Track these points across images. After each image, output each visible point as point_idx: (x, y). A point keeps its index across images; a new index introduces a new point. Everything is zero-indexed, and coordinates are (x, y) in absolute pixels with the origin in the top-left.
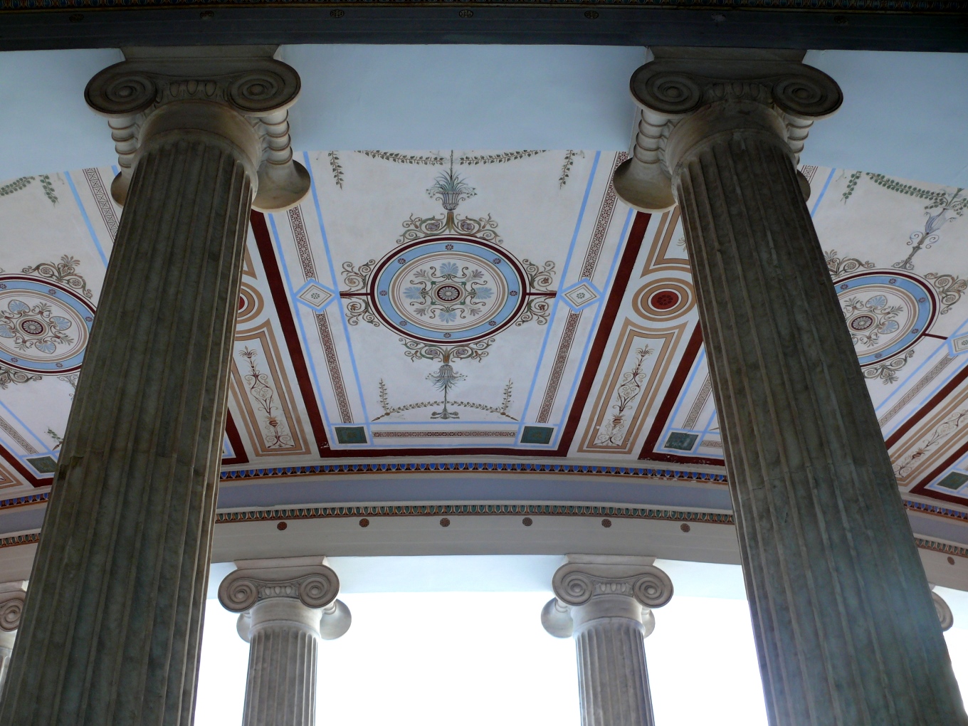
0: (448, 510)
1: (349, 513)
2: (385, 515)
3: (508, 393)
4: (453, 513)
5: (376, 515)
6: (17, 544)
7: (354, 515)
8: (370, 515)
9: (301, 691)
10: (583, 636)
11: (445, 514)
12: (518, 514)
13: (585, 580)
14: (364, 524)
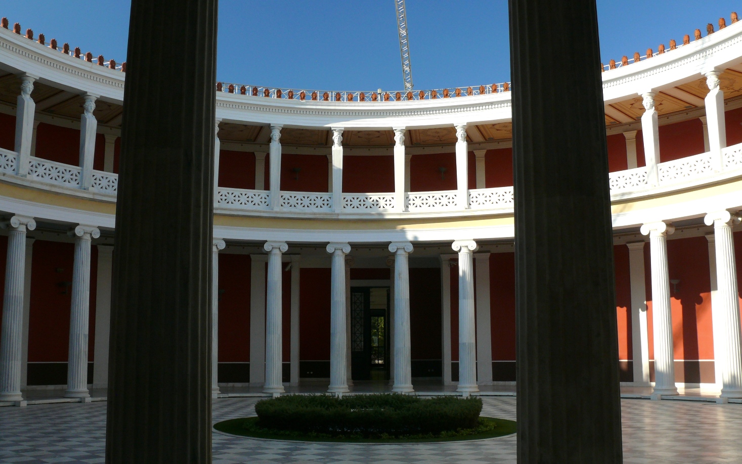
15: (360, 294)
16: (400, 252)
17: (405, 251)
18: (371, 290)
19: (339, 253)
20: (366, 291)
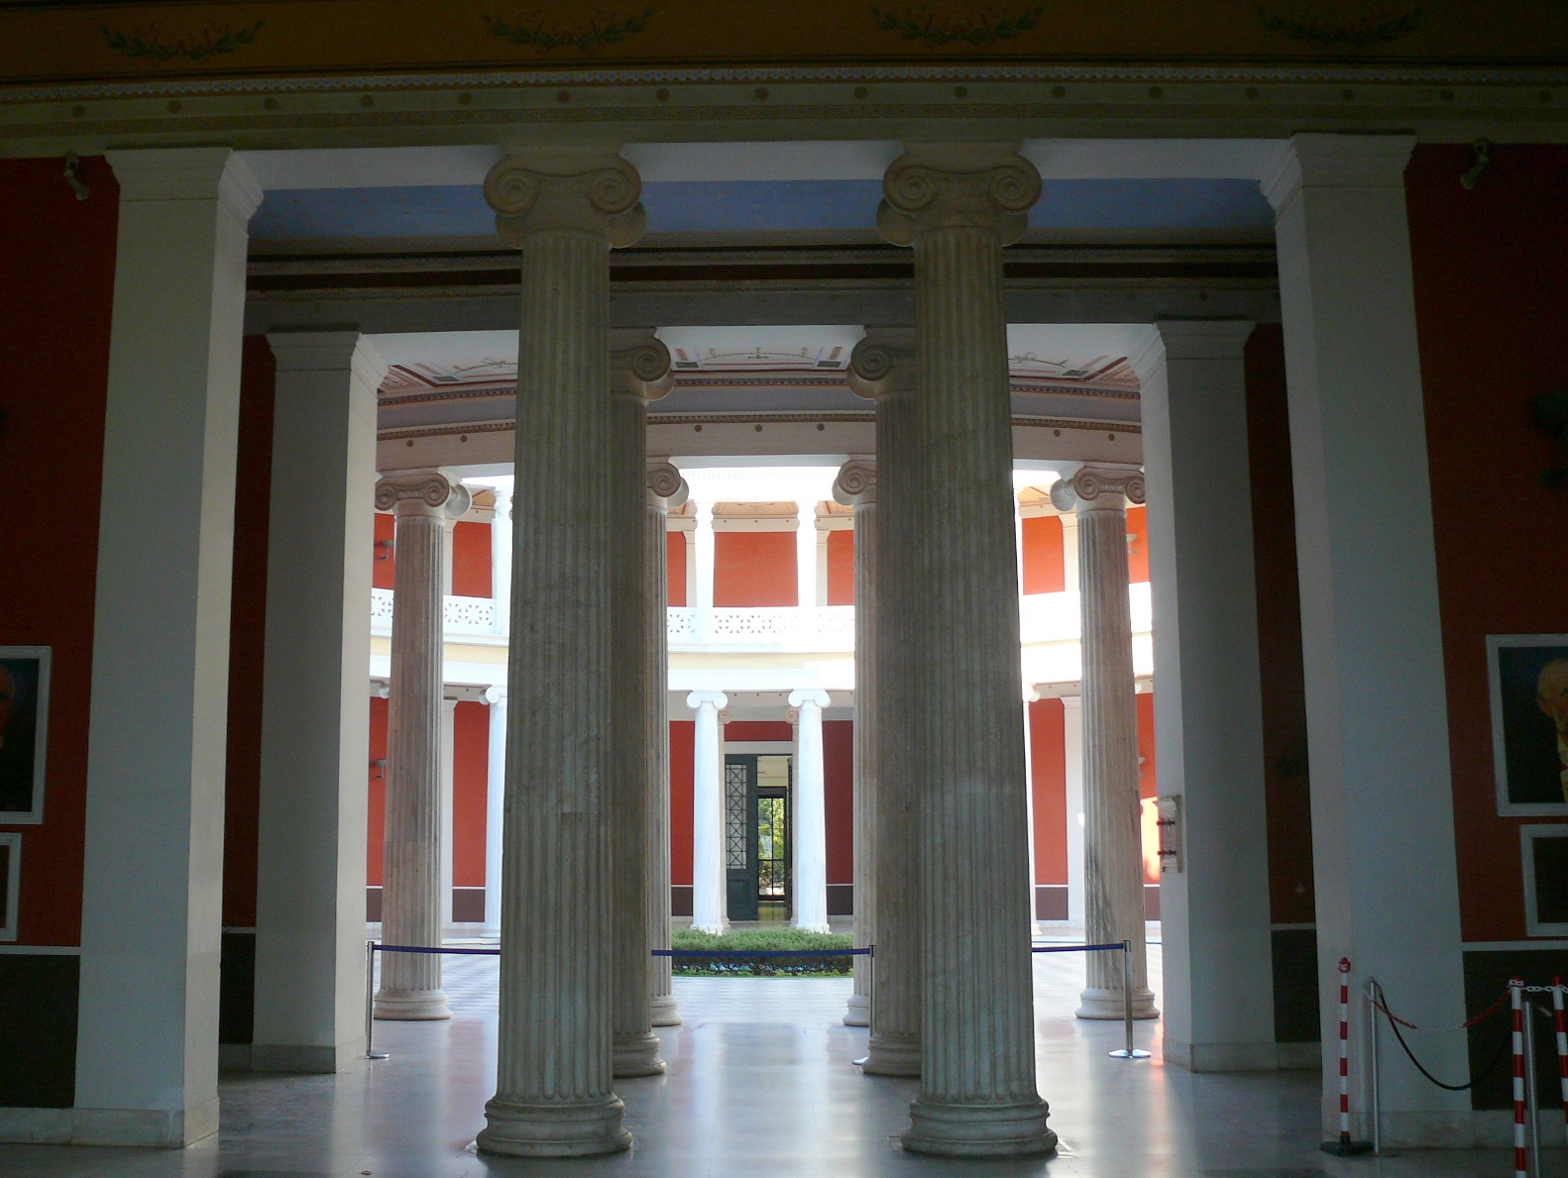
0: (761, 419)
1: (687, 420)
2: (714, 422)
3: (821, 352)
4: (765, 421)
5: (707, 422)
6: (427, 435)
7: (690, 422)
8: (702, 422)
9: (657, 556)
10: (859, 513)
11: (759, 421)
12: (814, 421)
13: (862, 474)
14: (698, 429)
15: (740, 766)
16: (806, 707)
17: (817, 706)
18: (759, 758)
19: (707, 707)
20: (750, 762)
